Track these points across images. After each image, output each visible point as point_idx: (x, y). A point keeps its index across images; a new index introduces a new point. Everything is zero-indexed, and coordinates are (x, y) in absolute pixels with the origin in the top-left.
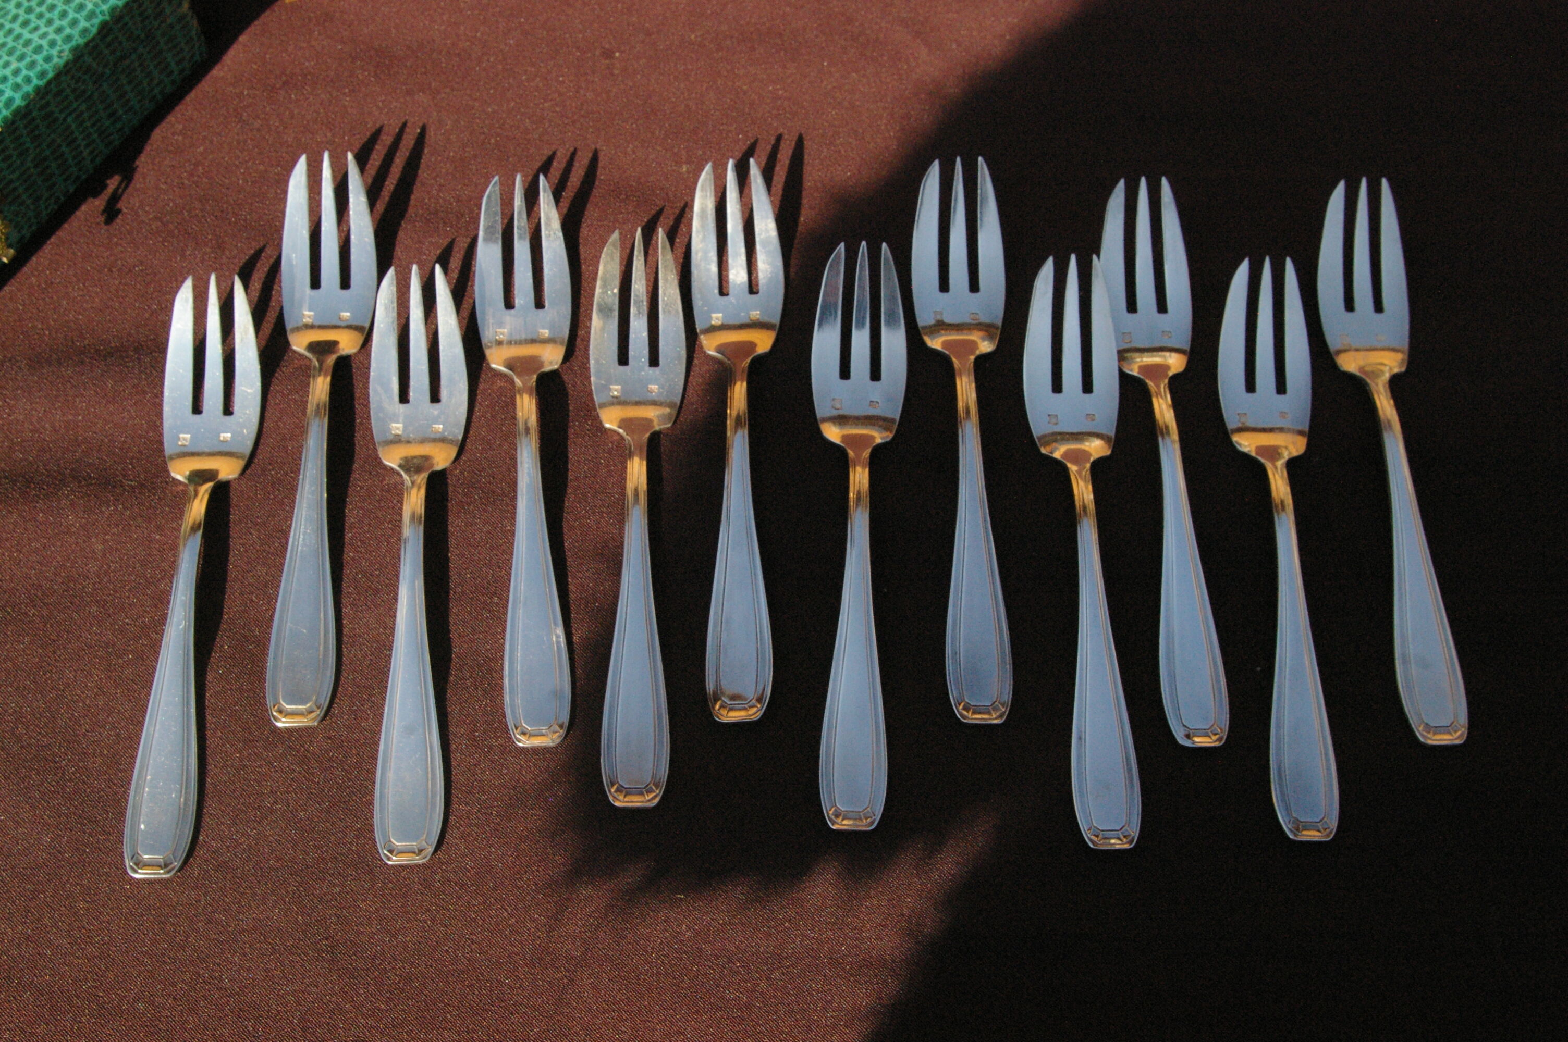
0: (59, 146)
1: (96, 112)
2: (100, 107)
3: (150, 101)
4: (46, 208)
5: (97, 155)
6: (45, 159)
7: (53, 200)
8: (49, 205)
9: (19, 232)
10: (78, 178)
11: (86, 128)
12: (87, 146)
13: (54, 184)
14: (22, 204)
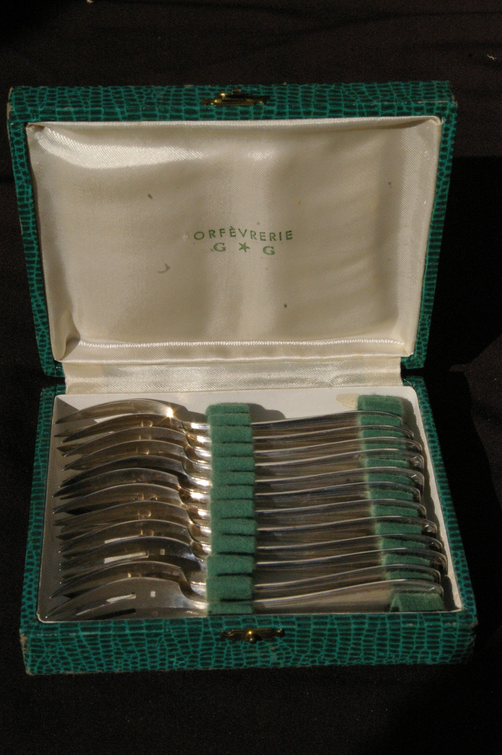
0: (336, 635)
1: (372, 636)
2: (377, 636)
3: (411, 657)
4: (304, 660)
5: (356, 659)
6: (323, 635)
7: (311, 659)
8: (308, 660)
9: (278, 659)
10: (335, 661)
11: (360, 639)
12: (353, 649)
13: (318, 652)
14: (292, 646)
